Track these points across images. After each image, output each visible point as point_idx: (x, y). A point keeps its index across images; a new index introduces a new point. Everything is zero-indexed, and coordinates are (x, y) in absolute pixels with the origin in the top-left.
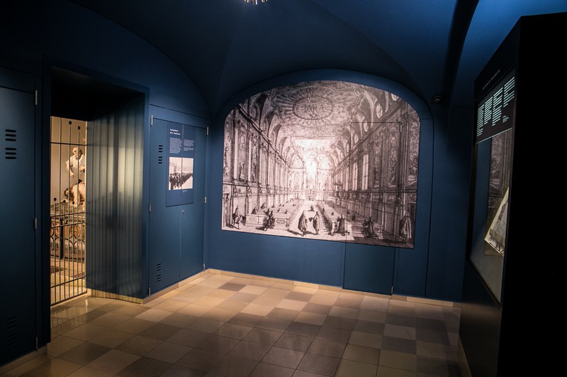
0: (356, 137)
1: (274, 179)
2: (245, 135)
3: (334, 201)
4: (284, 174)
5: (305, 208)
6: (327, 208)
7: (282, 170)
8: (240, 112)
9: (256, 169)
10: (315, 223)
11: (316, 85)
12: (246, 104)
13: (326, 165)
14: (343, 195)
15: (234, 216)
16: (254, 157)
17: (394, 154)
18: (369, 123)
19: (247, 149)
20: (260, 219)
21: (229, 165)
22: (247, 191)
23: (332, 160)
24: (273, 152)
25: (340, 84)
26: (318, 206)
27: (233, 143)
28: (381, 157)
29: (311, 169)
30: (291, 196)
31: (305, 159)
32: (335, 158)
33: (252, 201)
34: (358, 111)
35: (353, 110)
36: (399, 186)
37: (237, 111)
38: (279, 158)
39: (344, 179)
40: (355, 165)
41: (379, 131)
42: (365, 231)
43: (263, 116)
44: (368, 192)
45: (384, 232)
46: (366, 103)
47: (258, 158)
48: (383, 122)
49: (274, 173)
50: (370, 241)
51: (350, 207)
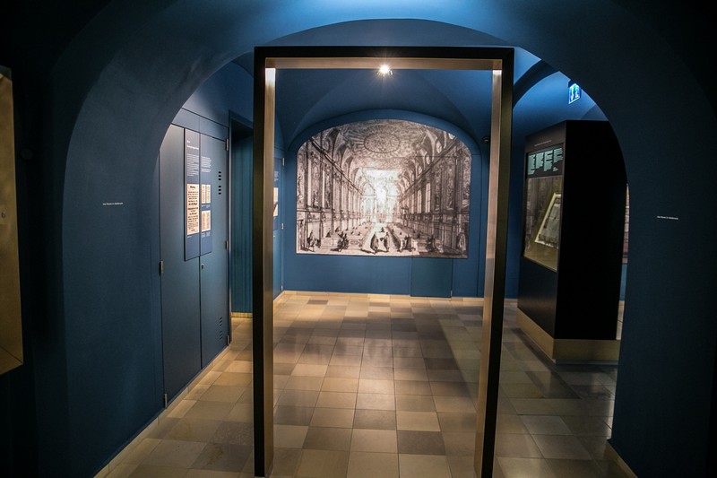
0: (420, 168)
1: (347, 206)
2: (318, 166)
3: (402, 223)
4: (357, 201)
5: (377, 230)
6: (396, 229)
7: (355, 197)
8: (313, 144)
9: (330, 196)
10: (386, 241)
11: (385, 123)
12: (319, 138)
13: (394, 192)
14: (409, 217)
15: (309, 240)
16: (328, 185)
17: (451, 183)
18: (431, 157)
19: (320, 179)
20: (335, 241)
21: (303, 193)
22: (322, 217)
23: (400, 188)
24: (346, 181)
25: (406, 123)
26: (388, 227)
27: (306, 173)
28: (441, 185)
29: (381, 196)
30: (364, 220)
31: (375, 187)
32: (402, 186)
33: (327, 226)
34: (421, 147)
35: (417, 146)
36: (456, 208)
37: (310, 144)
38: (352, 187)
39: (410, 204)
40: (419, 192)
41: (439, 163)
42: (428, 247)
43: (336, 149)
44: (430, 215)
45: (444, 247)
46: (428, 140)
47: (331, 187)
48: (442, 156)
49: (347, 200)
50: (432, 255)
51: (415, 227)
